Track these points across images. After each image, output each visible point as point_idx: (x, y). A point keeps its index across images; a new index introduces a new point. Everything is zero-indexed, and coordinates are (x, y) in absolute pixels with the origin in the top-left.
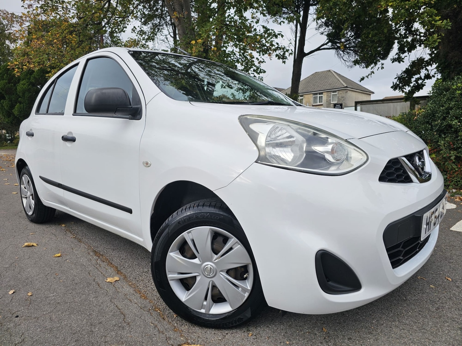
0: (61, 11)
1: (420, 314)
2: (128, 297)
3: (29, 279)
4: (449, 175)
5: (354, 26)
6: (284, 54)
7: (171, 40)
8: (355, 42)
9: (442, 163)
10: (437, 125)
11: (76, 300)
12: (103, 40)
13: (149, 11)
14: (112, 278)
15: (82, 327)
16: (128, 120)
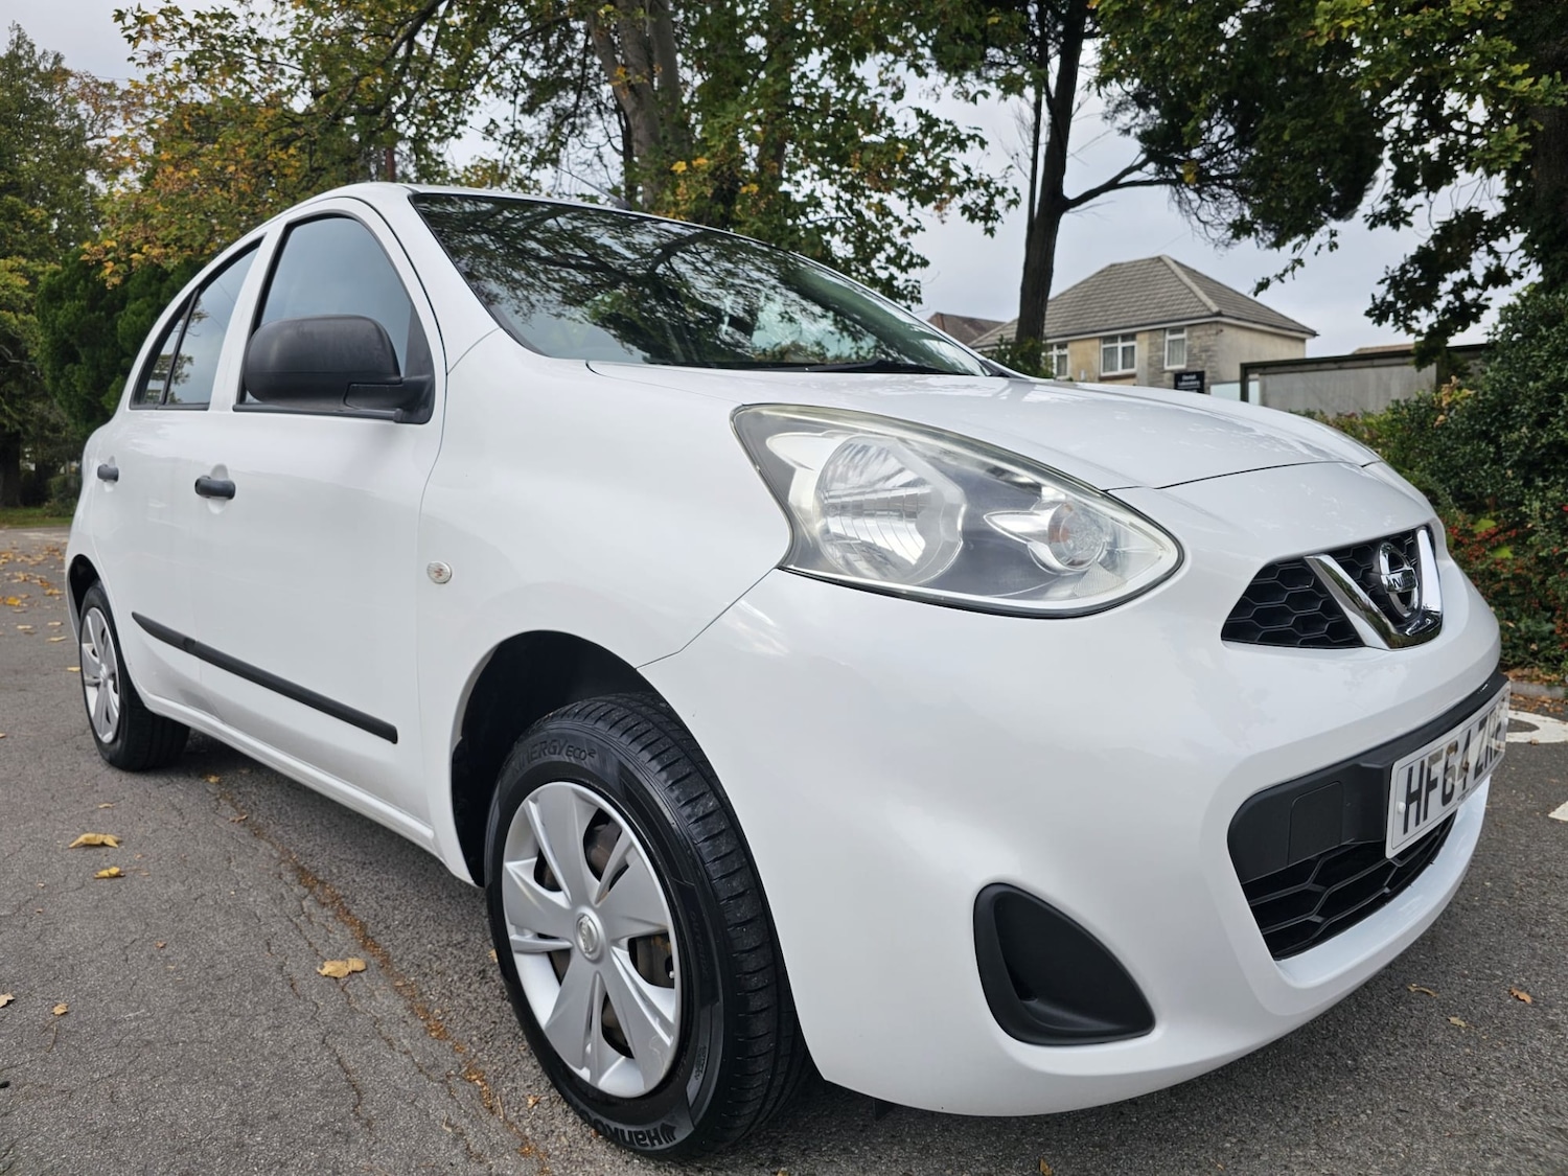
0: (253, 72)
1: (1398, 1121)
2: (384, 1029)
3: (67, 959)
4: (1559, 622)
5: (1236, 103)
6: (990, 203)
7: (615, 160)
8: (1240, 158)
9: (1536, 580)
10: (1517, 443)
11: (208, 1035)
12: (394, 165)
13: (543, 68)
14: (339, 964)
15: (212, 1127)
16: (391, 423)
